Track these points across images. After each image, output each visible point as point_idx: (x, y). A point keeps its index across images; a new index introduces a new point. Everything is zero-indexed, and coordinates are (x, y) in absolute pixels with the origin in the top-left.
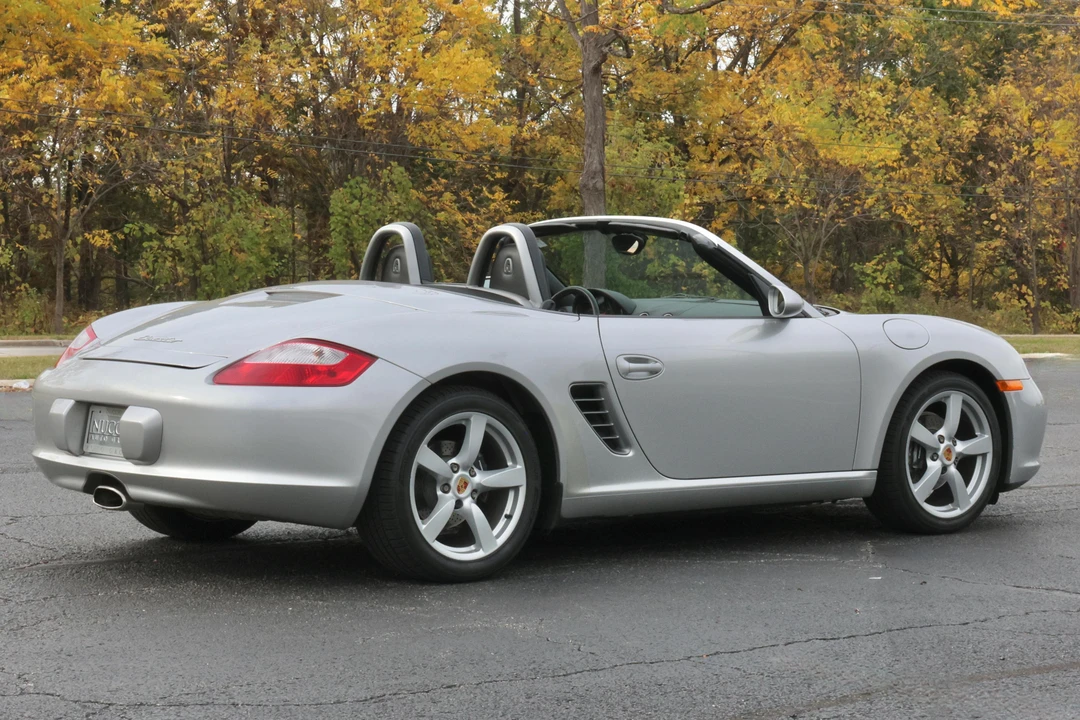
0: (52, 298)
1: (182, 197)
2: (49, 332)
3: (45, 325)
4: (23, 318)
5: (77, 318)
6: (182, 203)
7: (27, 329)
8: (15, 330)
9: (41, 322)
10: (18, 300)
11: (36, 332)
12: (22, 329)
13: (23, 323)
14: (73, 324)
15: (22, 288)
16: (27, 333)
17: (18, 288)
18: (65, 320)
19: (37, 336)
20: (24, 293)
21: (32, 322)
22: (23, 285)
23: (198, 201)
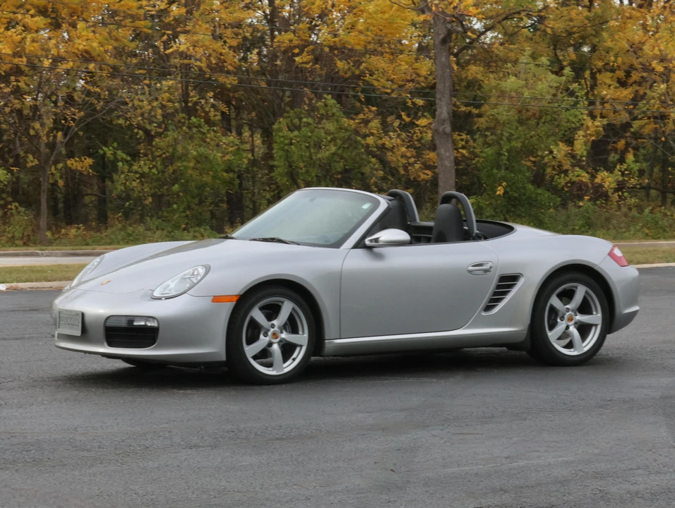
0: (38, 215)
1: (148, 127)
2: (35, 244)
3: (32, 238)
4: (14, 233)
5: (59, 232)
6: (147, 132)
7: (17, 242)
8: (7, 242)
9: (29, 235)
10: (10, 217)
11: (25, 244)
12: (12, 242)
13: (13, 237)
14: (57, 236)
15: (13, 207)
16: (17, 246)
17: (9, 206)
18: (49, 234)
19: (25, 248)
20: (14, 211)
21: (21, 235)
22: (14, 204)
23: (161, 130)
